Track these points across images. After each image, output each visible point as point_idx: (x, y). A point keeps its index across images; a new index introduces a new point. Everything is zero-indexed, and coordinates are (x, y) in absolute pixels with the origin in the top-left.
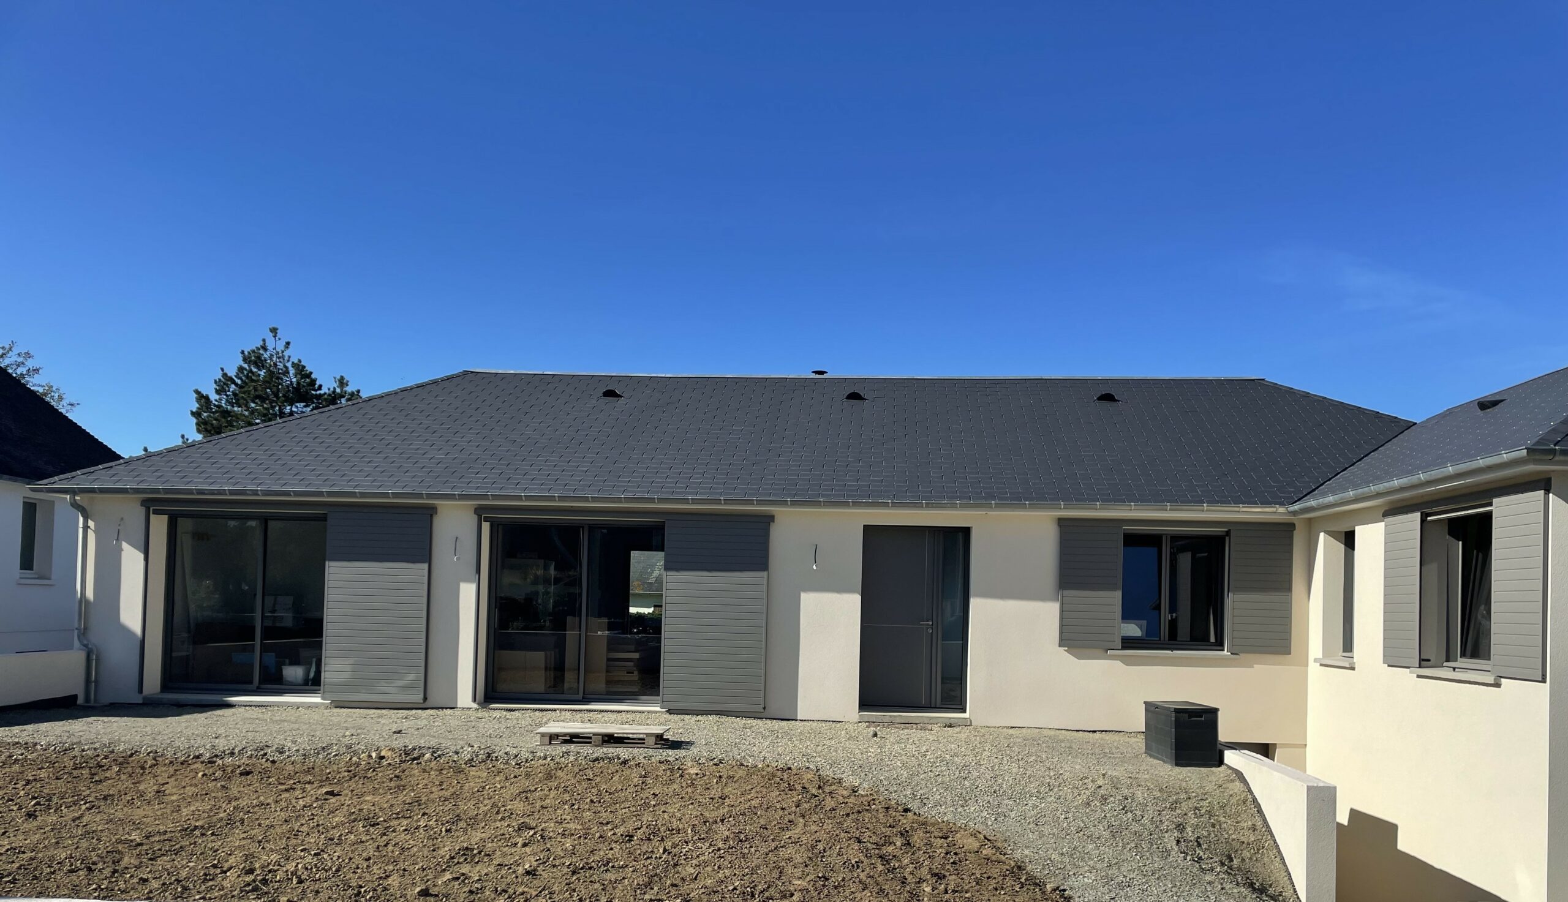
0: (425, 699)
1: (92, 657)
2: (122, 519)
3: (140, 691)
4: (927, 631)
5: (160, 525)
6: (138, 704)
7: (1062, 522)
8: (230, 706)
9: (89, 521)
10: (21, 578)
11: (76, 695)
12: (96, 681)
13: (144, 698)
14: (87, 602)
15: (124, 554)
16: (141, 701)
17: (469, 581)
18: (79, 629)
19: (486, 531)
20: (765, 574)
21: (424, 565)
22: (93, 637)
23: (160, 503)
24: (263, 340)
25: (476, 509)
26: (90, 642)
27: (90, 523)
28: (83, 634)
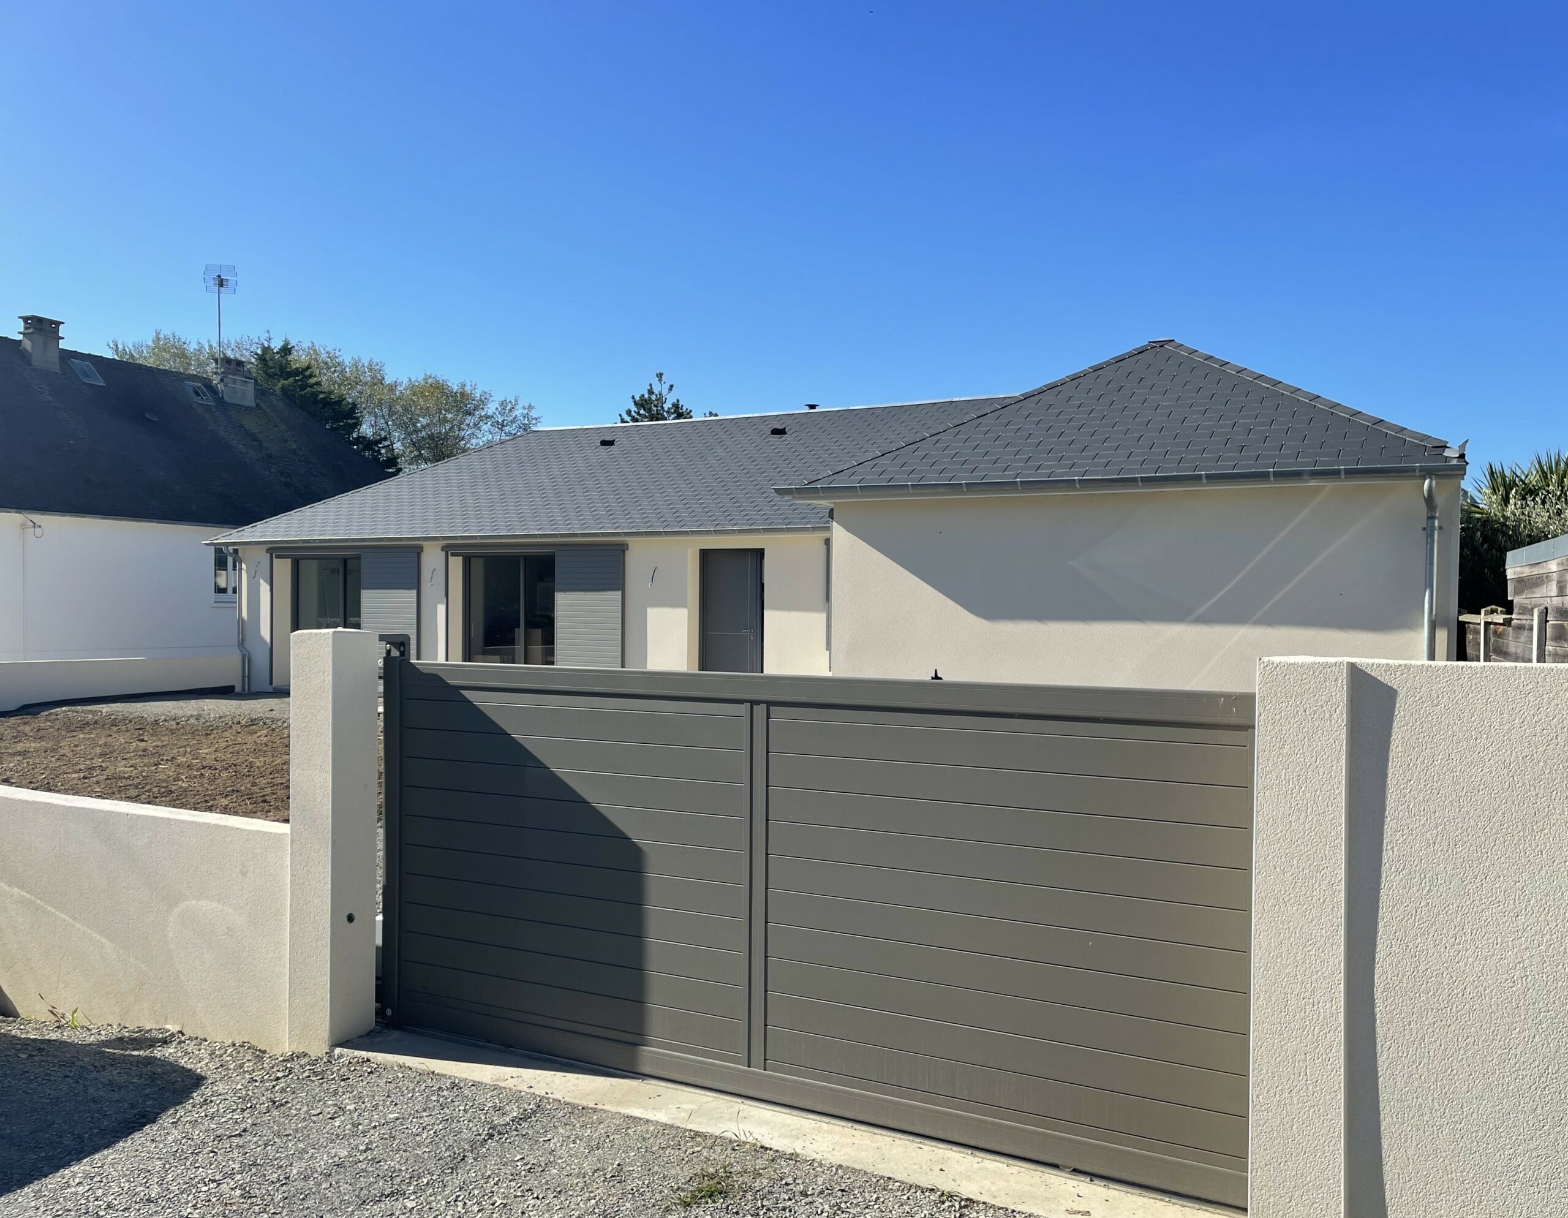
1: (247, 660)
2: (259, 562)
3: (271, 683)
4: (750, 637)
5: (283, 568)
9: (243, 564)
10: (215, 602)
11: (234, 685)
12: (249, 676)
13: (274, 689)
14: (243, 621)
15: (261, 587)
16: (269, 690)
17: (442, 603)
18: (238, 641)
19: (456, 564)
20: (620, 593)
21: (415, 592)
22: (247, 645)
23: (276, 550)
24: (651, 385)
25: (443, 547)
26: (244, 648)
27: (244, 566)
28: (241, 643)
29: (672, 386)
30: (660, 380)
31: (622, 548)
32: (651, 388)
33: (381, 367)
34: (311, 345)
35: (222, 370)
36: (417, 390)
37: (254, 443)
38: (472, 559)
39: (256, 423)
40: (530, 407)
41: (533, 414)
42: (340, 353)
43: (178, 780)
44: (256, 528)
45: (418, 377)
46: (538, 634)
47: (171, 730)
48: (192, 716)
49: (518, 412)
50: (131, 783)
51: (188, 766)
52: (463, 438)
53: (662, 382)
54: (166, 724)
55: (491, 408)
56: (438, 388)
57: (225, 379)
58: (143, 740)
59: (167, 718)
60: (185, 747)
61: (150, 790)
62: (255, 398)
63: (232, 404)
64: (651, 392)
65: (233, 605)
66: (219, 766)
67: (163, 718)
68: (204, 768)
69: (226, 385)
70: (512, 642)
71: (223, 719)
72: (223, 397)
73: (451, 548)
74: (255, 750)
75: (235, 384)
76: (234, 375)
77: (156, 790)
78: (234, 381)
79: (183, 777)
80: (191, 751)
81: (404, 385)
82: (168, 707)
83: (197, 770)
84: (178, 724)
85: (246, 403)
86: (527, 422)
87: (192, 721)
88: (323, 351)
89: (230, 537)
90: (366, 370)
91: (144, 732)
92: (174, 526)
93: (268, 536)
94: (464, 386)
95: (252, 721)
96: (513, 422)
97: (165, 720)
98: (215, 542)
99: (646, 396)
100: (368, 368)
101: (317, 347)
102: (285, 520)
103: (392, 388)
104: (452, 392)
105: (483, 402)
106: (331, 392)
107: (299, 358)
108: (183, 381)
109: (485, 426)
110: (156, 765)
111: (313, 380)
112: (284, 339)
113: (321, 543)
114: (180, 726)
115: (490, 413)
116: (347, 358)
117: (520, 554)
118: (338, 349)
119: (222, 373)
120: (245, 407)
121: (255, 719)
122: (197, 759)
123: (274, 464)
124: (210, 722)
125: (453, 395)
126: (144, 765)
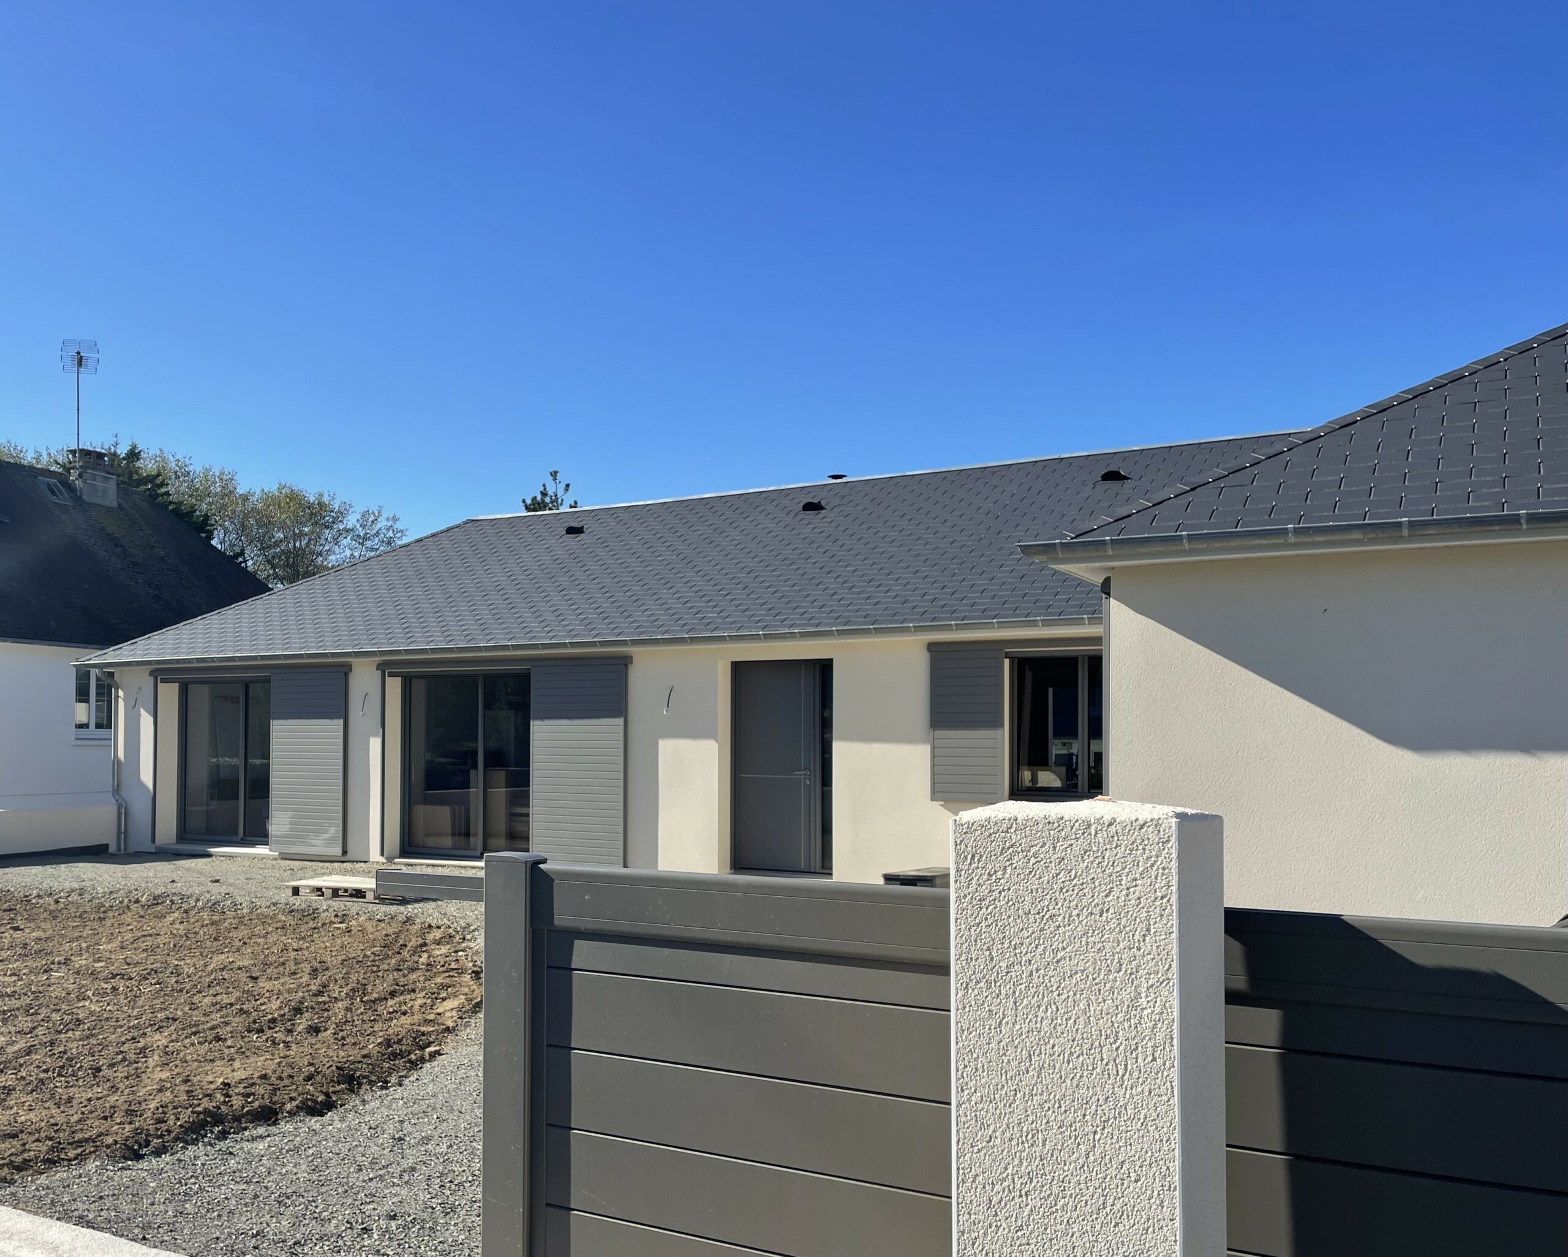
0: (345, 852)
1: (124, 812)
2: (140, 688)
3: (153, 841)
4: (805, 781)
5: (170, 694)
6: (152, 853)
7: (932, 647)
8: (209, 855)
9: (120, 690)
10: (76, 739)
11: (108, 845)
12: (125, 833)
13: (156, 848)
14: (119, 761)
15: (142, 719)
16: (154, 851)
17: (377, 736)
18: (113, 787)
19: (394, 686)
20: (621, 721)
21: (341, 721)
22: (124, 793)
23: (161, 672)
24: (544, 486)
25: (378, 665)
26: (121, 797)
27: (121, 693)
28: (117, 790)
29: (568, 486)
30: (555, 479)
31: (625, 662)
32: (545, 489)
33: (233, 476)
34: (158, 453)
35: (81, 464)
36: (271, 501)
37: (118, 550)
38: (414, 681)
39: (119, 526)
40: (395, 519)
41: (399, 526)
42: (191, 462)
43: (84, 999)
44: (136, 644)
45: (272, 488)
46: (500, 775)
47: (51, 912)
48: (73, 891)
49: (382, 523)
50: (18, 1004)
51: (92, 974)
52: (320, 554)
53: (557, 481)
54: (41, 901)
55: (351, 521)
56: (294, 498)
57: (84, 474)
58: (17, 929)
59: (41, 893)
60: (77, 939)
61: (47, 1019)
62: (118, 498)
63: (91, 504)
64: (544, 494)
65: (106, 743)
66: (133, 972)
67: (35, 892)
68: (114, 976)
69: (84, 482)
70: (466, 785)
71: (115, 896)
72: (81, 497)
73: (387, 666)
74: (175, 946)
75: (95, 480)
76: (94, 469)
77: (56, 1017)
78: (94, 477)
79: (90, 993)
80: (88, 947)
81: (256, 496)
82: (36, 875)
83: (106, 980)
84: (57, 902)
85: (107, 503)
86: (392, 535)
87: (75, 897)
88: (171, 459)
89: (103, 658)
90: (217, 479)
91: (16, 914)
92: (31, 646)
93: (153, 654)
94: (321, 495)
95: (155, 899)
96: (377, 534)
97: (39, 896)
98: (86, 662)
99: (539, 498)
100: (218, 477)
101: (165, 455)
102: (172, 634)
103: (245, 498)
104: (309, 503)
105: (340, 515)
106: (181, 503)
107: (147, 466)
108: (36, 477)
109: (345, 540)
110: (46, 971)
111: (163, 490)
112: (131, 444)
113: (220, 662)
114: (62, 906)
115: (350, 526)
116: (196, 467)
117: (478, 673)
118: (188, 457)
119: (81, 467)
120: (107, 507)
121: (159, 896)
122: (99, 961)
123: (140, 573)
124: (98, 898)
125: (310, 506)
126: (31, 972)
